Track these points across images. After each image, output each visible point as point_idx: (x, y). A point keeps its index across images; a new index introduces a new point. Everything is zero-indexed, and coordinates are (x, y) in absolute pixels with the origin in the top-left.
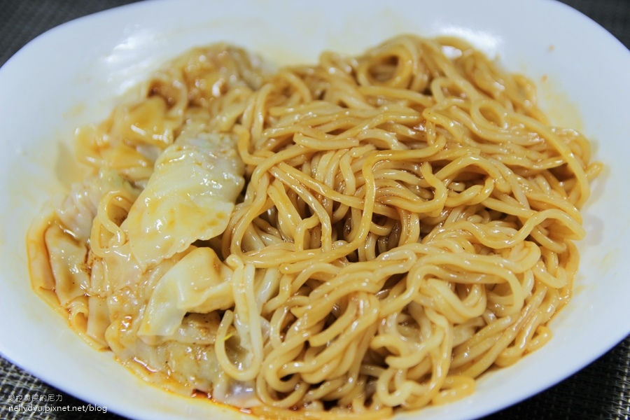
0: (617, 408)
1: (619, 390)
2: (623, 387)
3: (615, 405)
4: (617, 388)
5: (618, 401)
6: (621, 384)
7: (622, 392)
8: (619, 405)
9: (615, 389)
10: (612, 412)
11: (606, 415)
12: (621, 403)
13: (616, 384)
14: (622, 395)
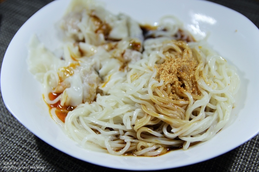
0: (231, 169)
1: (233, 162)
2: (235, 161)
3: (230, 167)
4: (233, 161)
5: (232, 166)
6: (235, 160)
7: (234, 162)
8: (232, 167)
9: (232, 161)
10: (229, 170)
11: (226, 170)
12: (233, 167)
13: (233, 159)
14: (234, 164)
